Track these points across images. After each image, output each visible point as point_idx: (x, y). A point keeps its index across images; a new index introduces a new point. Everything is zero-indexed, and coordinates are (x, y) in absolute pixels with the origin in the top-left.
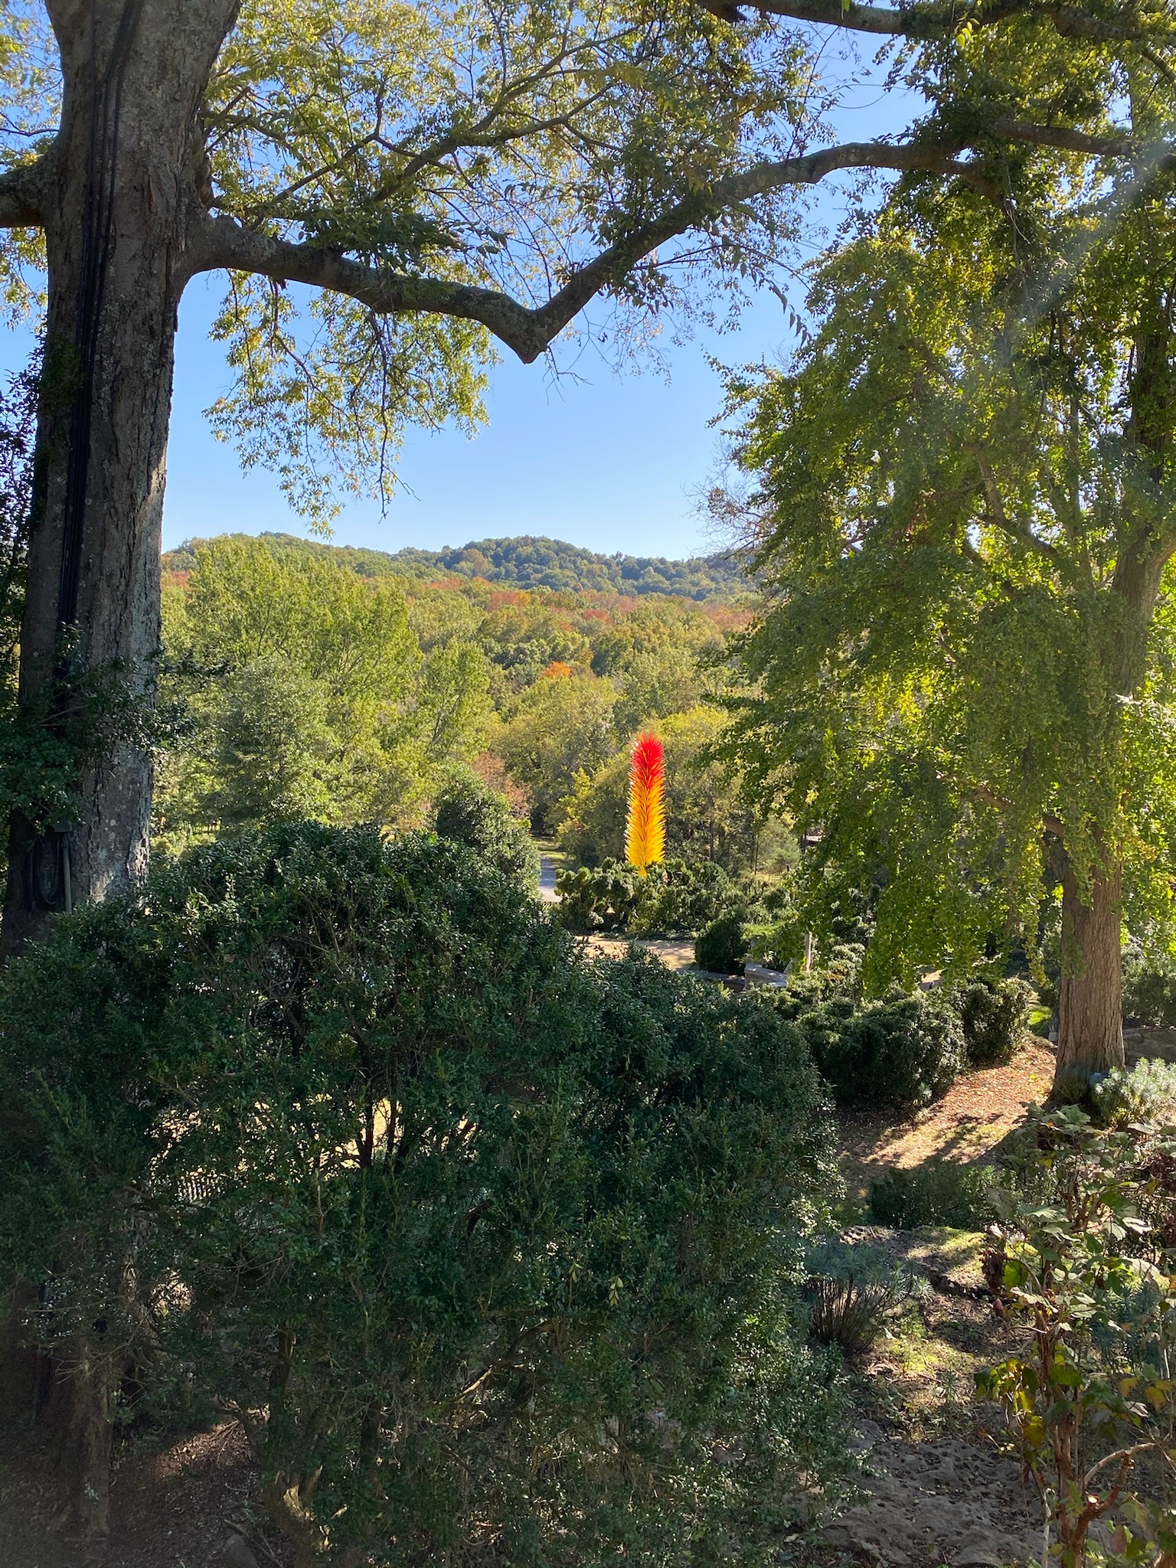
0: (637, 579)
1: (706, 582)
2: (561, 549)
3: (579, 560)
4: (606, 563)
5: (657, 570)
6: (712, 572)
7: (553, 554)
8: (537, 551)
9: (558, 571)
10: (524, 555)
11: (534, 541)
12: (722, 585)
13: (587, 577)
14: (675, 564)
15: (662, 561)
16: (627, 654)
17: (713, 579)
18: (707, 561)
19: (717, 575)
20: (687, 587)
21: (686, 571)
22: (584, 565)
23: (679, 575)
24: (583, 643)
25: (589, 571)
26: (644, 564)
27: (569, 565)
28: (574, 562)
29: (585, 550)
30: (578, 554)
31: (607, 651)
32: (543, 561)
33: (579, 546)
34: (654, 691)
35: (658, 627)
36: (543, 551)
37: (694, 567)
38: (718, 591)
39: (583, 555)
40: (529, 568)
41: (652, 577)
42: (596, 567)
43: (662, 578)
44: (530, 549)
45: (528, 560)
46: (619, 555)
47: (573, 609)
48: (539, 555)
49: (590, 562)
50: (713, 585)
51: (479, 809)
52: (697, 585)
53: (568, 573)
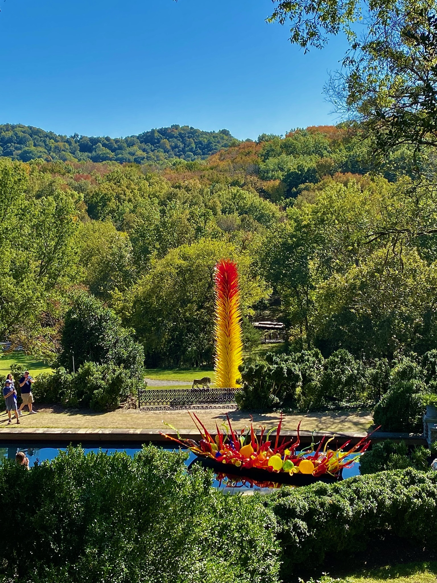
0: (90, 152)
1: (140, 153)
2: (34, 132)
3: (47, 139)
4: (68, 141)
5: (104, 145)
6: (143, 145)
7: (28, 136)
8: (16, 134)
9: (33, 148)
10: (7, 137)
11: (13, 127)
12: (151, 154)
13: (54, 152)
14: (117, 141)
15: (107, 139)
16: (112, 204)
17: (144, 150)
18: (138, 138)
19: (147, 147)
20: (128, 156)
21: (126, 145)
22: (52, 143)
23: (120, 148)
24: (80, 197)
25: (56, 147)
26: (94, 141)
27: (41, 143)
28: (45, 142)
29: (51, 133)
30: (47, 136)
31: (96, 203)
32: (21, 141)
33: (46, 130)
34: (157, 229)
35: (130, 184)
36: (20, 134)
37: (130, 142)
38: (148, 158)
39: (50, 136)
40: (11, 147)
41: (102, 150)
42: (61, 144)
43: (108, 151)
44: (10, 134)
45: (10, 141)
46: (76, 135)
47: (64, 174)
48: (18, 137)
49: (56, 141)
50: (145, 155)
51: (100, 323)
52: (134, 154)
53: (40, 149)
